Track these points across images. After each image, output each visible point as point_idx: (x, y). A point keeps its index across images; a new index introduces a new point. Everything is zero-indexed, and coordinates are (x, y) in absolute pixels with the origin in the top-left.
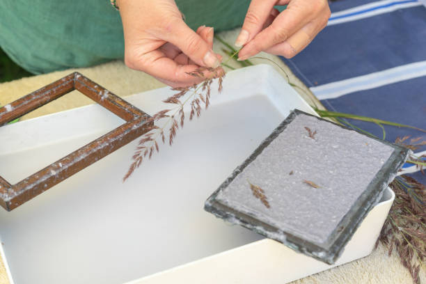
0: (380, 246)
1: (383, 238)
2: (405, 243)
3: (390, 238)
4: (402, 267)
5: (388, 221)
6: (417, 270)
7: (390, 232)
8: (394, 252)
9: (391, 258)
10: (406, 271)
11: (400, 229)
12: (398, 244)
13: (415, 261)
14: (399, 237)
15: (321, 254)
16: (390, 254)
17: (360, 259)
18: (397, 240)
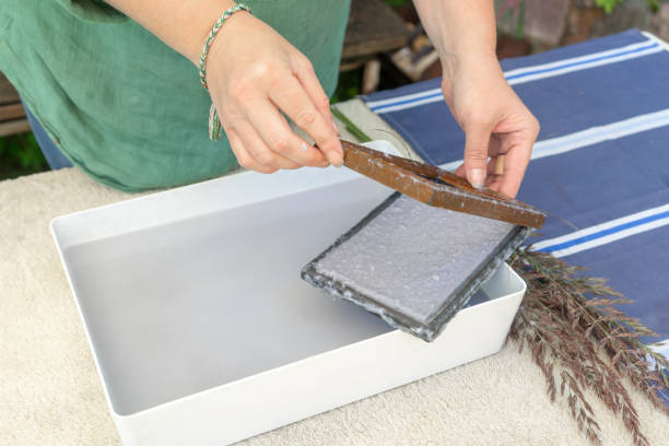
0: (510, 342)
1: (513, 333)
2: (538, 339)
3: (521, 333)
4: (535, 366)
5: (519, 314)
6: (551, 368)
7: (521, 326)
8: (526, 348)
9: (522, 356)
10: (539, 370)
11: (532, 323)
12: (530, 341)
13: (548, 359)
14: (531, 332)
15: (419, 330)
16: (520, 351)
17: (488, 357)
18: (528, 335)
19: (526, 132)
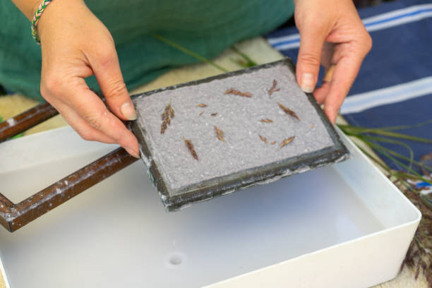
0: (406, 268)
1: (409, 261)
3: (416, 260)
5: (414, 243)
7: (416, 254)
8: (421, 275)
9: (418, 282)
11: (427, 251)
12: (424, 267)
14: (426, 259)
16: (416, 277)
17: (384, 283)
18: (424, 262)
19: (354, 43)
